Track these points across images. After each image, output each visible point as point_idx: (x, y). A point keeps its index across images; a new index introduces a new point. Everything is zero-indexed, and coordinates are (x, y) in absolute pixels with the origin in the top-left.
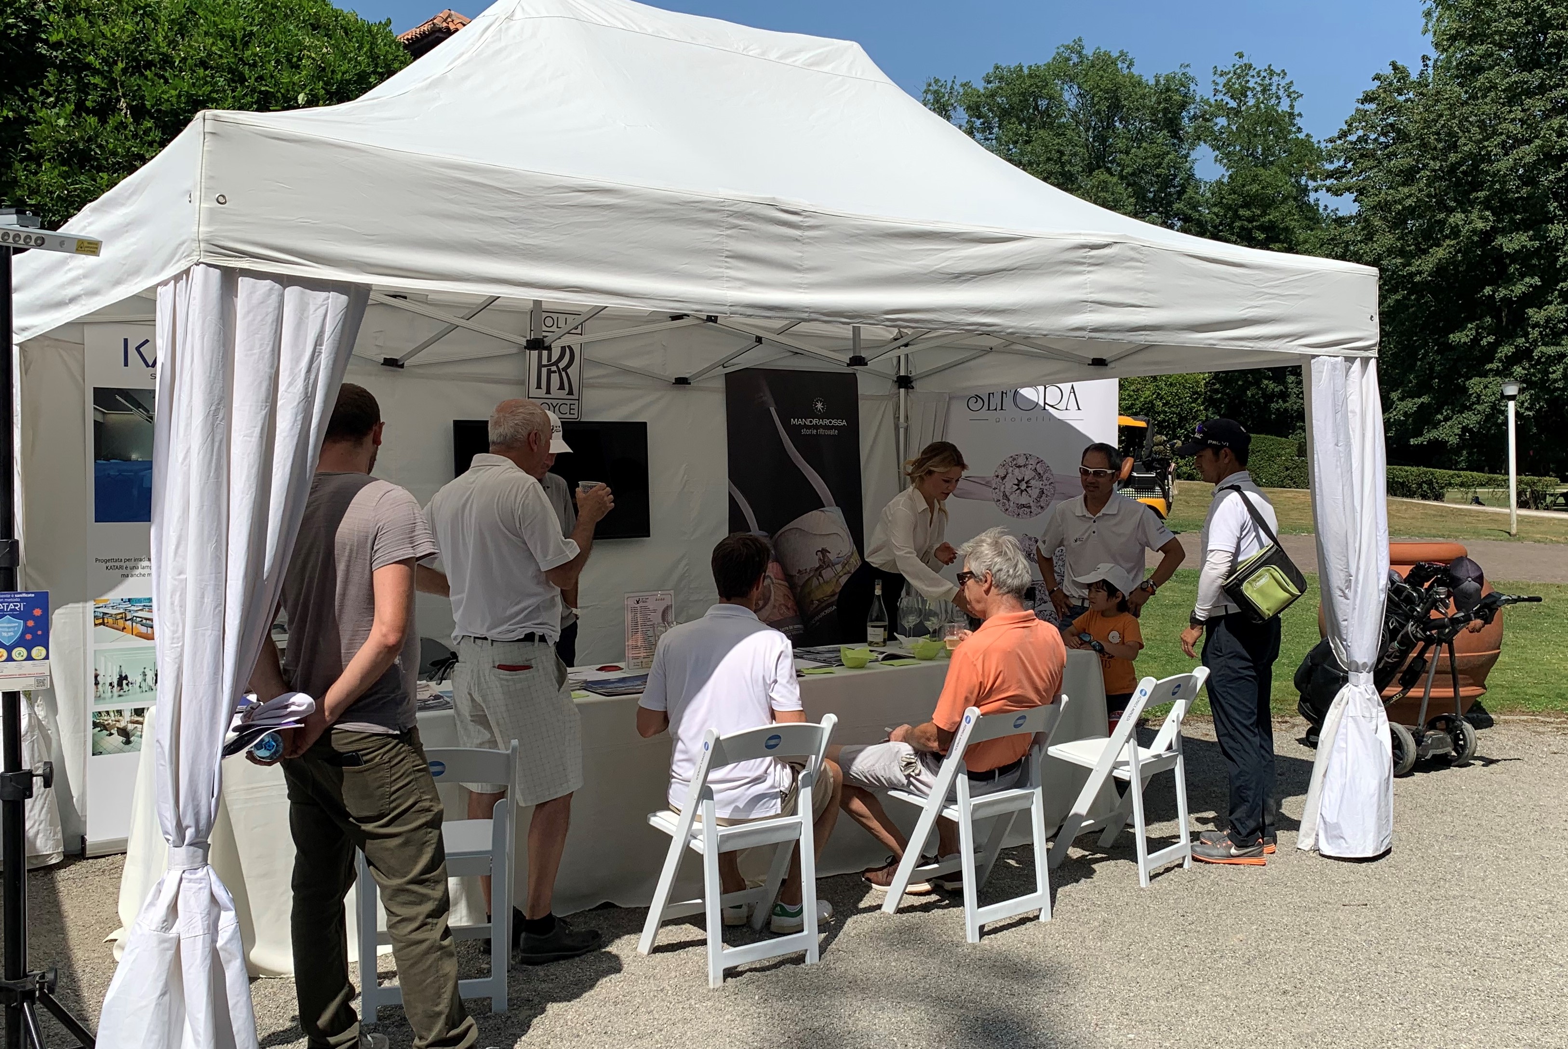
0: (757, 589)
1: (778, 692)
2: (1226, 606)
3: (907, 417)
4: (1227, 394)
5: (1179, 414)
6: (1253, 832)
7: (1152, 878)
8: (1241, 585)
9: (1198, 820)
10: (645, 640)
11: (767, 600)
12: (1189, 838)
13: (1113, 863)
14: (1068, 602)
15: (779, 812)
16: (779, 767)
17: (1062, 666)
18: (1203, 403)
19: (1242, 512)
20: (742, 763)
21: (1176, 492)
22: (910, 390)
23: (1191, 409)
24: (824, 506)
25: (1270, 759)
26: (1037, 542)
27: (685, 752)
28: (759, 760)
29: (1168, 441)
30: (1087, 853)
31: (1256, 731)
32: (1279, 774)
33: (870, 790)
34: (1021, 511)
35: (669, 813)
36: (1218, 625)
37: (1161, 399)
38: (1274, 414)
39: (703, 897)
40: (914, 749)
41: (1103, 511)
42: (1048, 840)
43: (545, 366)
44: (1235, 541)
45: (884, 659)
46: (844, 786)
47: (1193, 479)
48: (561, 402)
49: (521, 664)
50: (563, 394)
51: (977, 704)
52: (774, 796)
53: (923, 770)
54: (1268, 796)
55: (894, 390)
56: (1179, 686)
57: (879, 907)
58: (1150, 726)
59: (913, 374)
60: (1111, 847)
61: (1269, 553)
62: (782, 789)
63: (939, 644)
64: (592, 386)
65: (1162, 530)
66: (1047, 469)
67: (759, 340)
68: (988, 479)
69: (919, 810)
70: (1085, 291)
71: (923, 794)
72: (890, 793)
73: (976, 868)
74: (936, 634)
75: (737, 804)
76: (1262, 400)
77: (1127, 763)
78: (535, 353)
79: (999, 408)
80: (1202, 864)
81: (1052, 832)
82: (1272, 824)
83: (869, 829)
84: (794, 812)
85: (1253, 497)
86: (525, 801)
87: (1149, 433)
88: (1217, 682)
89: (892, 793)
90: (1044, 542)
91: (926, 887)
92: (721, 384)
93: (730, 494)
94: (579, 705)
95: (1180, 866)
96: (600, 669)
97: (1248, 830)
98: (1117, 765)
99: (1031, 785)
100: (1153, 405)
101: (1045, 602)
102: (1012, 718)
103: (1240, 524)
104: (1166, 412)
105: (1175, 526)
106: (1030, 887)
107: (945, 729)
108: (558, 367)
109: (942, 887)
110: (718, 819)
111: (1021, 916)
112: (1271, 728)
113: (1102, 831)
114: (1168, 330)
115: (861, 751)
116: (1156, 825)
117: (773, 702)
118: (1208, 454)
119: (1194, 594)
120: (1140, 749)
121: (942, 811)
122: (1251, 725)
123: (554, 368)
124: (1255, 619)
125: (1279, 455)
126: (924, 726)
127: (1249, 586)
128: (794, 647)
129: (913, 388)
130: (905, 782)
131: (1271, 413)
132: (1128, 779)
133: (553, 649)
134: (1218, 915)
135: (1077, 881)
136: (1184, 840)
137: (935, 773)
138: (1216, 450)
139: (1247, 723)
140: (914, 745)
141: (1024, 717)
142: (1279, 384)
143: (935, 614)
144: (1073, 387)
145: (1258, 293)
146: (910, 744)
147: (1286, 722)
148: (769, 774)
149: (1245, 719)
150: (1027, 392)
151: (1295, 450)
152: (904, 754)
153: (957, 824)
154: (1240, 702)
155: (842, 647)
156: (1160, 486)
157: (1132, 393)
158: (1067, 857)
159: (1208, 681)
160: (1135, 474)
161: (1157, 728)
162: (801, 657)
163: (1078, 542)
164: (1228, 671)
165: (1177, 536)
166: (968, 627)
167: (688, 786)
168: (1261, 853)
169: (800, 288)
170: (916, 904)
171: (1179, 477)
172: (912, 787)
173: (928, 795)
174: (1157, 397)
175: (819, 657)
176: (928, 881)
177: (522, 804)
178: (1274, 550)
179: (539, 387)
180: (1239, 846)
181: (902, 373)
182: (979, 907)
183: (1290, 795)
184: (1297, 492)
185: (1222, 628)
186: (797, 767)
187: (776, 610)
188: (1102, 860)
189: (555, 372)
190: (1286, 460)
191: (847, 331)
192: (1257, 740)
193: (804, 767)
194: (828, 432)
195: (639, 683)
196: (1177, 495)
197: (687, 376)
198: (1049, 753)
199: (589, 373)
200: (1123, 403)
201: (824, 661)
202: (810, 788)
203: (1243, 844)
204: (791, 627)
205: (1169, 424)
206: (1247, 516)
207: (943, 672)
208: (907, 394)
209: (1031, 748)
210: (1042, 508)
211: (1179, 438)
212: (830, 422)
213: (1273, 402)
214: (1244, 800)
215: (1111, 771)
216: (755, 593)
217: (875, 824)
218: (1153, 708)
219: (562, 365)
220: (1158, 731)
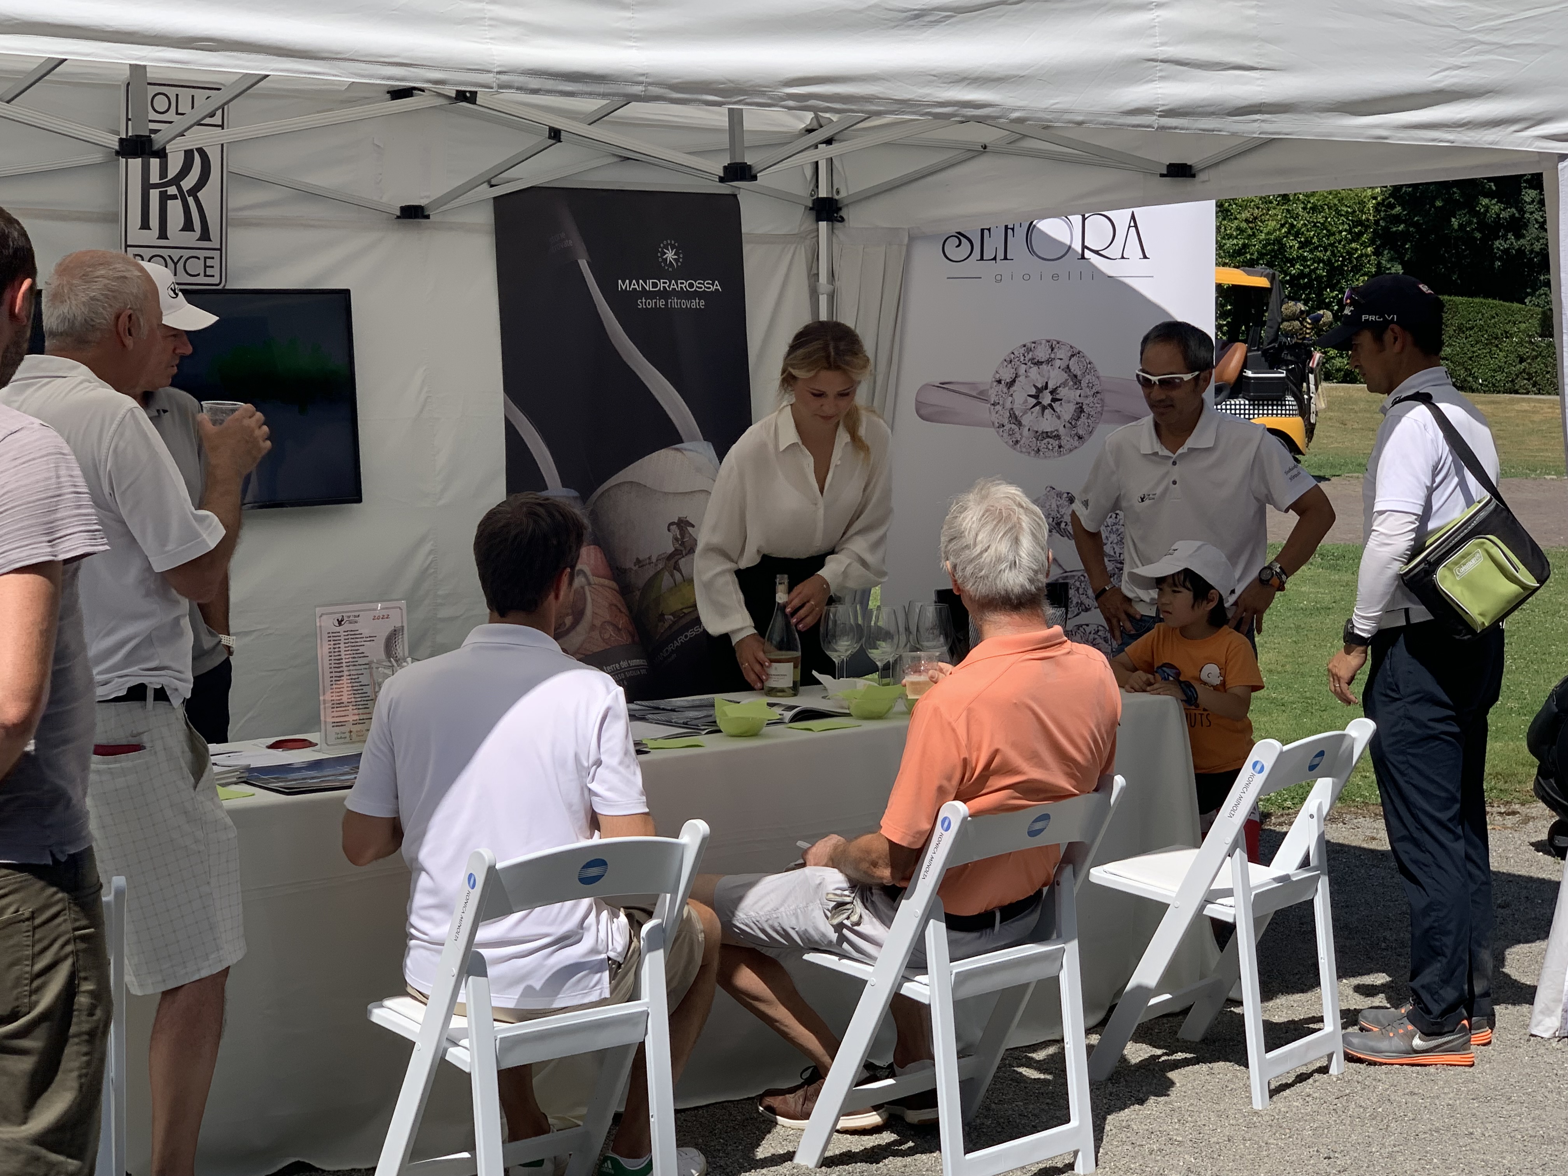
0: (557, 597)
1: (603, 782)
2: (1407, 611)
3: (832, 275)
4: (1416, 225)
5: (1329, 263)
6: (1452, 1008)
7: (1274, 1092)
8: (1434, 571)
9: (1358, 989)
10: (355, 692)
11: (578, 615)
12: (1339, 1022)
13: (1204, 1067)
14: (1131, 611)
15: (607, 994)
16: (605, 914)
17: (1114, 724)
18: (1372, 242)
19: (1434, 441)
20: (538, 909)
21: (1322, 405)
22: (838, 225)
23: (1350, 253)
24: (682, 442)
25: (1483, 878)
26: (1071, 500)
27: (433, 892)
28: (569, 904)
29: (1308, 313)
30: (1159, 1052)
31: (1459, 830)
32: (1500, 906)
33: (770, 953)
34: (1042, 444)
35: (408, 1000)
36: (1393, 643)
37: (1296, 236)
38: (1500, 259)
39: (471, 1147)
40: (850, 880)
41: (1190, 443)
42: (1089, 1031)
43: (155, 186)
44: (1423, 493)
45: (794, 719)
46: (725, 947)
47: (1353, 381)
48: (187, 253)
49: (124, 742)
50: (191, 238)
51: (963, 796)
52: (597, 967)
53: (867, 916)
54: (1480, 945)
55: (808, 224)
56: (1321, 754)
57: (789, 1156)
58: (1271, 825)
59: (843, 194)
60: (1204, 1040)
61: (1483, 514)
62: (612, 954)
63: (893, 690)
64: (246, 224)
65: (1295, 472)
66: (1089, 368)
67: (555, 134)
68: (982, 388)
69: (857, 986)
70: (1152, 41)
71: (866, 958)
72: (806, 957)
73: (962, 1083)
74: (889, 671)
75: (531, 982)
76: (1478, 235)
77: (1228, 893)
78: (136, 163)
79: (1001, 255)
80: (1363, 1066)
81: (1100, 1016)
82: (1486, 994)
83: (770, 1021)
84: (634, 995)
85: (1453, 412)
86: (141, 986)
87: (1274, 298)
88: (1389, 746)
89: (810, 957)
90: (1086, 504)
91: (873, 1119)
92: (485, 217)
93: (507, 421)
94: (235, 814)
95: (1324, 1070)
96: (274, 746)
97: (1444, 1006)
98: (1211, 897)
99: (1059, 936)
100: (1282, 247)
101: (1087, 610)
102: (1025, 819)
103: (1431, 463)
104: (1305, 259)
105: (1320, 467)
106: (1058, 1114)
107: (904, 844)
108: (180, 189)
109: (901, 1118)
110: (493, 1008)
111: (1042, 1166)
112: (1485, 824)
113: (1185, 1012)
114: (1302, 112)
115: (751, 885)
116: (1282, 1000)
117: (594, 799)
118: (1366, 339)
119: (1352, 587)
120: (1252, 866)
121: (900, 986)
122: (1450, 820)
123: (172, 190)
124: (1459, 633)
125: (1508, 335)
126: (866, 840)
127: (1447, 573)
128: (630, 699)
129: (842, 220)
130: (834, 936)
131: (1494, 258)
132: (1231, 920)
133: (180, 712)
134: (1390, 1155)
135: (1141, 1102)
136: (1331, 1025)
137: (887, 921)
138: (1378, 331)
139: (1444, 816)
140: (849, 872)
141: (1046, 817)
142: (1508, 205)
143: (886, 635)
144: (1133, 217)
145: (1463, 41)
146: (841, 872)
147: (1514, 813)
148: (589, 929)
149: (1440, 811)
150: (1050, 227)
151: (1536, 322)
152: (831, 888)
153: (927, 1008)
154: (1433, 781)
155: (718, 698)
156: (1294, 396)
157: (1244, 225)
158: (1124, 1059)
159: (1375, 744)
160: (1249, 374)
161: (1285, 830)
162: (642, 719)
163: (1147, 502)
164: (1410, 726)
165: (1323, 485)
166: (948, 658)
167: (439, 952)
168: (1465, 1046)
169: (629, 38)
170: (856, 1149)
171: (1328, 377)
172: (845, 946)
173: (874, 959)
174: (1289, 232)
175: (674, 716)
176: (876, 1108)
177: (136, 991)
178: (1491, 507)
179: (145, 225)
180: (1427, 1034)
181: (823, 193)
182: (967, 1151)
183: (1519, 942)
184: (1539, 401)
185: (1400, 652)
186: (638, 914)
187: (596, 634)
188: (1186, 1063)
189: (174, 197)
190: (1521, 343)
191: (719, 117)
192: (1460, 847)
193: (650, 915)
194: (686, 304)
195: (346, 769)
196: (1325, 410)
197: (422, 202)
198: (1092, 879)
199: (239, 199)
200: (1229, 243)
201: (685, 725)
202: (662, 951)
203: (1435, 1028)
204: (624, 664)
205: (1311, 281)
206: (1444, 448)
207: (900, 740)
208: (832, 231)
209: (1060, 870)
210: (1080, 438)
211: (1328, 307)
212: (691, 286)
213: (1497, 238)
214: (1437, 953)
215: (1202, 908)
216: (553, 605)
217: (781, 1013)
218: (1279, 794)
219: (187, 184)
220: (1286, 833)
